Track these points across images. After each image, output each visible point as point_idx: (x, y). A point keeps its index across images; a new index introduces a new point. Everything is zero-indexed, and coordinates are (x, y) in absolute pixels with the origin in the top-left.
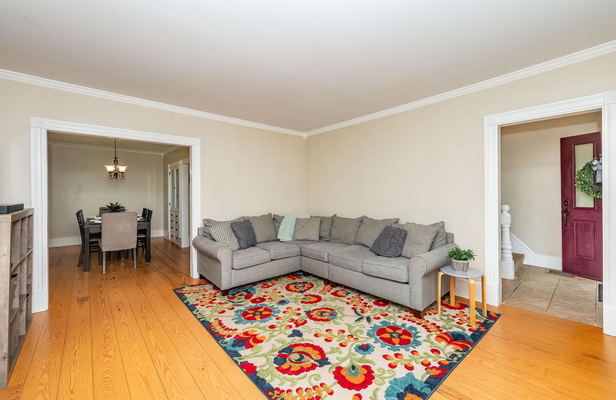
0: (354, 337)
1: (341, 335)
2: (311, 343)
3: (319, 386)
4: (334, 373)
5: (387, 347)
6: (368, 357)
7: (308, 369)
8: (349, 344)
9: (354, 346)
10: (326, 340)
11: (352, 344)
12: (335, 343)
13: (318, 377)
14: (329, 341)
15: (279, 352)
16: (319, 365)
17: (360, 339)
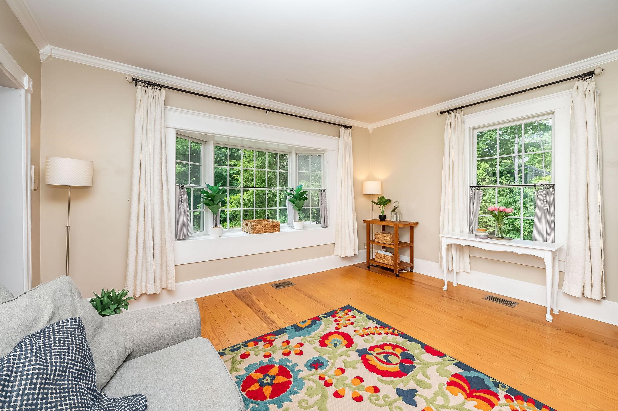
0: (323, 382)
1: (341, 388)
2: (380, 377)
3: (365, 335)
4: (353, 343)
5: (290, 365)
6: (317, 355)
7: (376, 346)
8: (332, 372)
9: (327, 368)
10: (362, 380)
11: (329, 372)
12: (350, 374)
13: (367, 341)
14: (358, 377)
15: (415, 367)
16: (367, 350)
17: (316, 378)
